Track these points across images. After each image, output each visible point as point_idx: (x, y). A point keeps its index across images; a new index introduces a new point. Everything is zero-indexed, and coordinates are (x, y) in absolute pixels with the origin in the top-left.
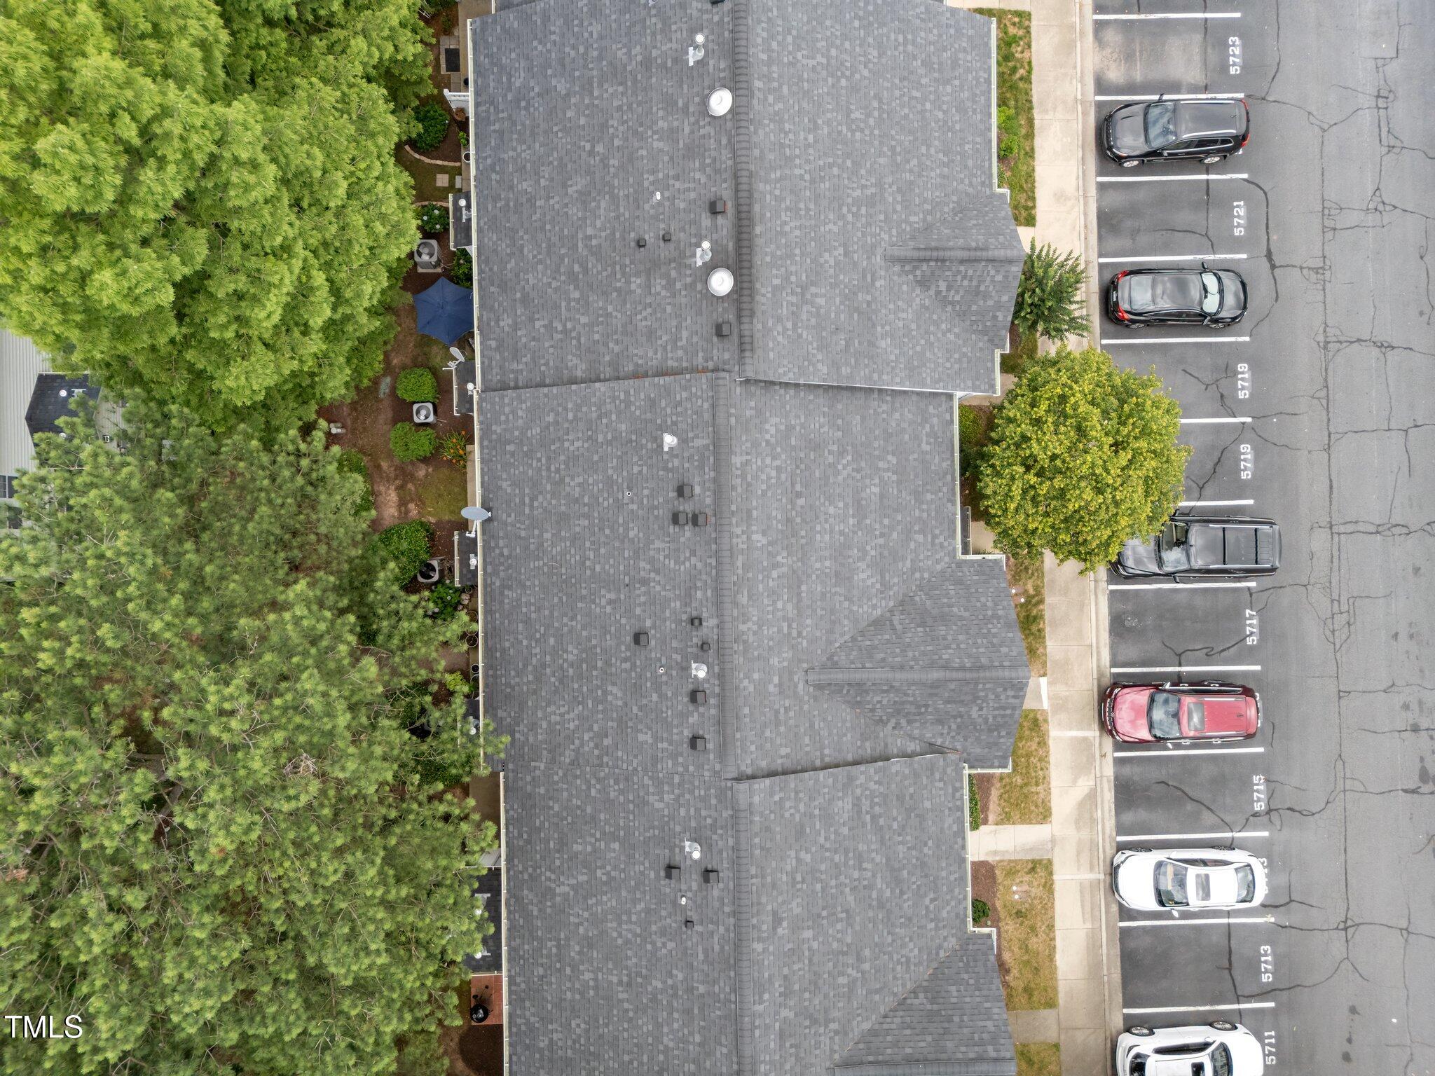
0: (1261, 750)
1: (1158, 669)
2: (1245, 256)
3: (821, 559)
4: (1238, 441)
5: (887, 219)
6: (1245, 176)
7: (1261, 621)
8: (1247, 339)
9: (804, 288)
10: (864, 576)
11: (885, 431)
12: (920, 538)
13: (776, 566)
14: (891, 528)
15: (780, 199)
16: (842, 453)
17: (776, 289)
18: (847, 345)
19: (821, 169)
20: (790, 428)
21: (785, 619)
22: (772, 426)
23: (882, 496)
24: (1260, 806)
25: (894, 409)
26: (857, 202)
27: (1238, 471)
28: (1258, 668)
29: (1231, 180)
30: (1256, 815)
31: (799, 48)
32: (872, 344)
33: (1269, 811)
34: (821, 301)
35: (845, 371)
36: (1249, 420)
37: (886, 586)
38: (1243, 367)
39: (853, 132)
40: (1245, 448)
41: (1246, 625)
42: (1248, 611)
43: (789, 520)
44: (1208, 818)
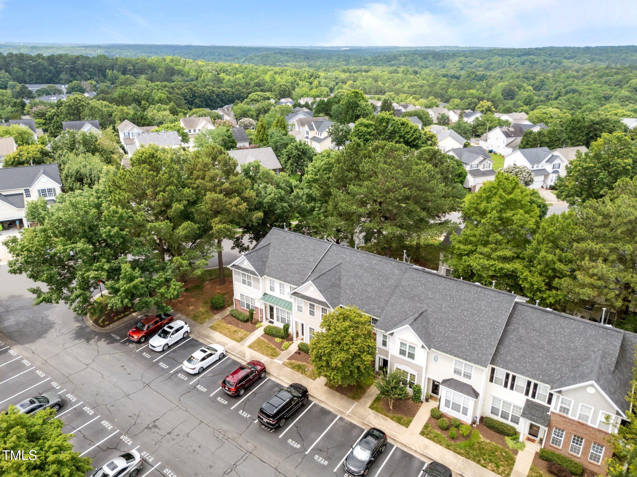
0: (211, 395)
1: (257, 387)
3: (362, 273)
4: (303, 445)
5: (434, 312)
7: (243, 417)
8: (335, 471)
9: (425, 285)
10: (352, 281)
11: (381, 297)
14: (358, 291)
16: (382, 285)
17: (427, 279)
18: (406, 291)
19: (453, 298)
20: (394, 275)
21: (355, 262)
22: (397, 272)
23: (366, 291)
24: (198, 387)
25: (385, 301)
26: (442, 305)
27: (293, 440)
28: (232, 408)
30: (198, 384)
31: (487, 303)
32: (404, 297)
33: (195, 387)
34: (420, 288)
35: (401, 288)
36: (307, 453)
38: (326, 463)
39: (461, 310)
40: (299, 446)
41: (246, 412)
42: (249, 416)
43: (374, 269)
44: (211, 375)
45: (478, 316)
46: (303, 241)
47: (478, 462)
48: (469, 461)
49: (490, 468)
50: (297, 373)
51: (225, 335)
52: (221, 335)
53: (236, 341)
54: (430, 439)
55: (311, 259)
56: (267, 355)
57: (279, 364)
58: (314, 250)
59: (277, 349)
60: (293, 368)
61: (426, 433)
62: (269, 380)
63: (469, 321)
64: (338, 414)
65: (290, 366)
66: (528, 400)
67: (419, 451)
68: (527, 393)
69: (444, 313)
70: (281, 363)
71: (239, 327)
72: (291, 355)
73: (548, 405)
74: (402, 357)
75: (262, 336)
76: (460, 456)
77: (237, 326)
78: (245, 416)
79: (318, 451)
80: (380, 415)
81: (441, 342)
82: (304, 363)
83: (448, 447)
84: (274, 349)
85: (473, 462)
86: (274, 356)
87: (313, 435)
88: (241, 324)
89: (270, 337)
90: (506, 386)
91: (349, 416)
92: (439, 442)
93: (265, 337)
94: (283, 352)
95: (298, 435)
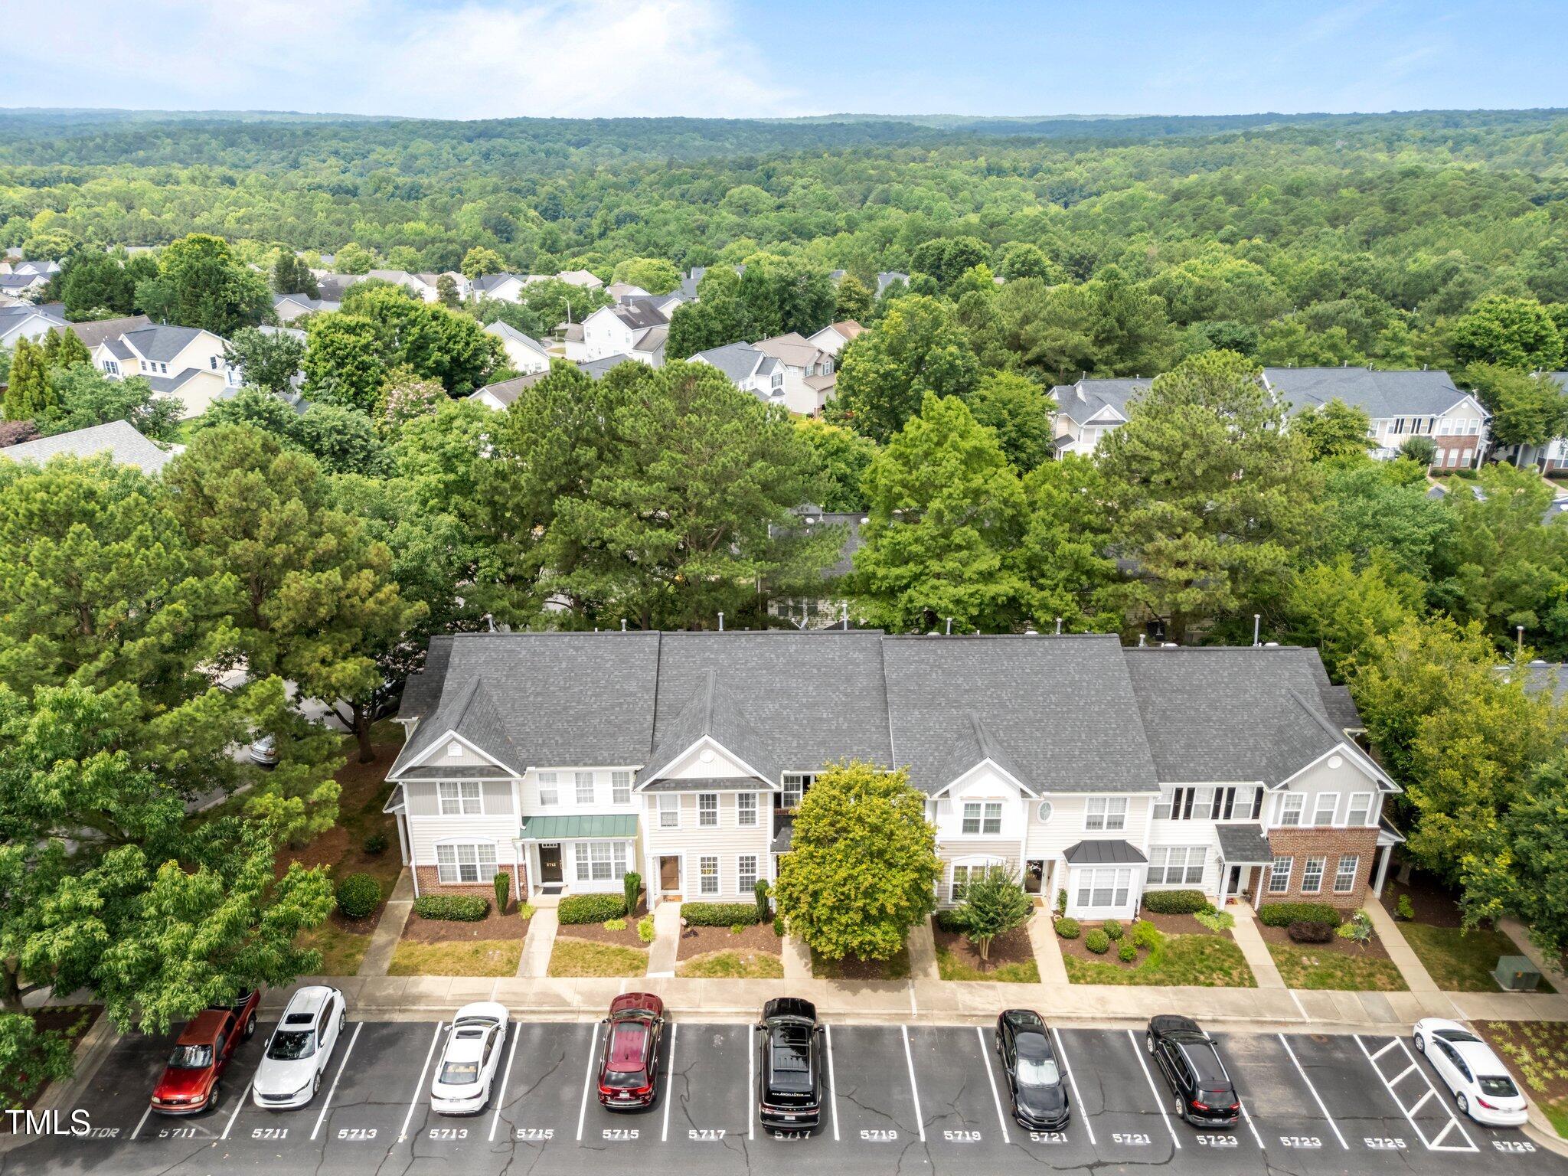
0: (579, 1137)
1: (672, 1057)
2: (1093, 1142)
3: (781, 682)
4: (898, 1128)
5: (995, 716)
6: (1178, 1145)
7: (713, 1142)
8: (1007, 1140)
9: (939, 667)
10: (770, 707)
11: (862, 722)
12: (794, 744)
13: (778, 657)
14: (801, 725)
15: (986, 653)
16: (846, 695)
17: (935, 652)
18: (910, 690)
19: (1012, 676)
20: (858, 665)
21: (747, 662)
22: (858, 656)
23: (821, 719)
24: (521, 1134)
25: (877, 727)
26: (999, 697)
27: (869, 1128)
28: (664, 1139)
29: (1170, 1134)
30: (514, 1130)
31: (1078, 664)
32: (915, 706)
33: (514, 1142)
34: (934, 676)
35: (895, 689)
36: (923, 1139)
37: (764, 721)
38: (977, 1136)
39: (1042, 695)
40: (893, 1135)
41: (709, 1129)
42: (723, 1132)
43: (803, 664)
44: (522, 1090)
45: (1081, 697)
46: (577, 649)
47: (1196, 982)
48: (1181, 987)
49: (1218, 982)
50: (728, 980)
51: (457, 973)
52: (442, 978)
53: (503, 975)
54: (1093, 982)
55: (632, 686)
56: (618, 972)
57: (669, 980)
58: (623, 662)
59: (630, 948)
60: (710, 971)
61: (1079, 974)
62: (680, 1027)
63: (1069, 711)
64: (897, 1024)
65: (698, 973)
66: (1219, 827)
67: (1098, 1015)
68: (1216, 815)
69: (1014, 711)
70: (672, 974)
71: (476, 939)
72: (676, 945)
73: (1255, 822)
74: (971, 837)
75: (559, 933)
76: (1163, 988)
77: (465, 937)
78: (713, 1137)
79: (937, 1123)
80: (973, 983)
81: (1050, 772)
82: (726, 951)
83: (1132, 981)
84: (622, 951)
85: (1188, 987)
86: (638, 968)
87: (897, 1095)
88: (475, 929)
89: (584, 928)
90: (1175, 815)
91: (921, 1017)
92: (1112, 981)
93: (570, 934)
94: (651, 949)
95: (867, 1112)
